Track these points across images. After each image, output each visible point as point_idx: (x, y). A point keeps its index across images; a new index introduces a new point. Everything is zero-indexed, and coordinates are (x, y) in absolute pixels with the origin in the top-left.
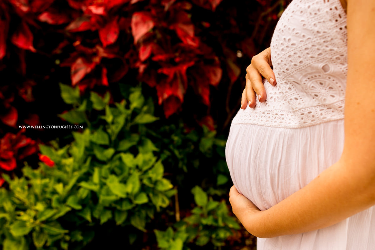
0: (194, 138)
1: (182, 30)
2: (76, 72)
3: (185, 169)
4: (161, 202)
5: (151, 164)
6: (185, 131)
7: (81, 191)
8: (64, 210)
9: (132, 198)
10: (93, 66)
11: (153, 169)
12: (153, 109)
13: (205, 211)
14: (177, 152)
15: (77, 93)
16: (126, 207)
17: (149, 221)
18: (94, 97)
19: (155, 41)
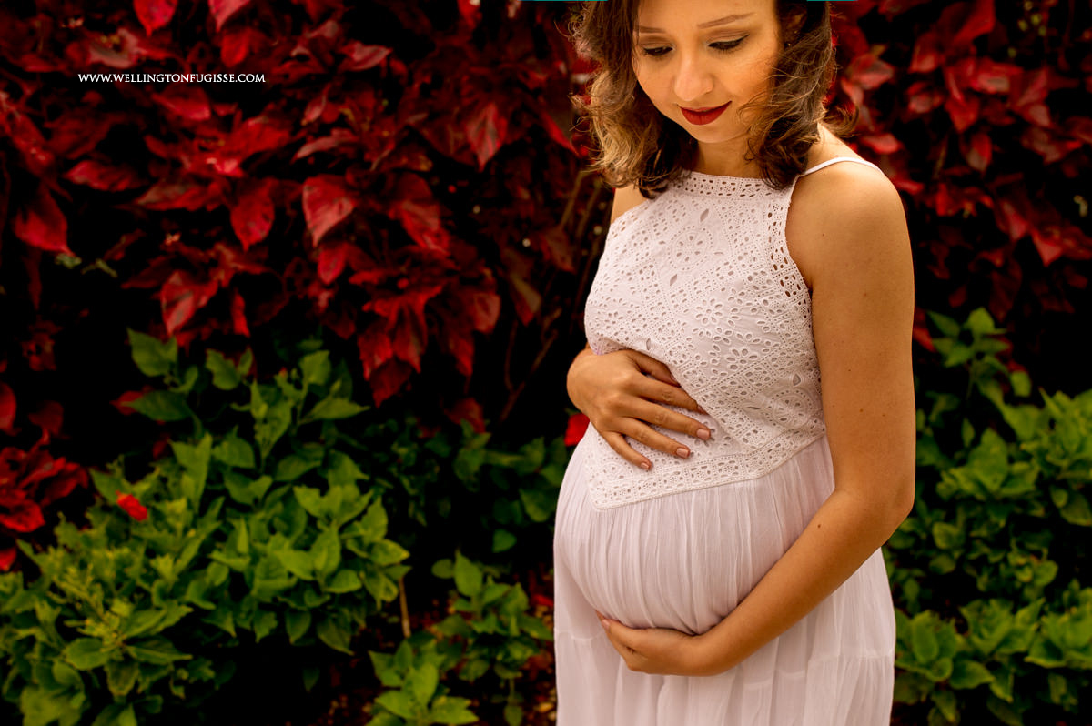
0: (443, 450)
1: (414, 215)
2: (173, 304)
3: (421, 519)
4: (384, 591)
5: (359, 508)
6: (421, 434)
7: (212, 569)
8: (177, 613)
9: (321, 581)
10: (212, 290)
11: (365, 518)
12: (349, 386)
13: (475, 607)
14: (406, 482)
15: (171, 353)
16: (312, 601)
17: (357, 634)
18: (214, 362)
19: (353, 239)
